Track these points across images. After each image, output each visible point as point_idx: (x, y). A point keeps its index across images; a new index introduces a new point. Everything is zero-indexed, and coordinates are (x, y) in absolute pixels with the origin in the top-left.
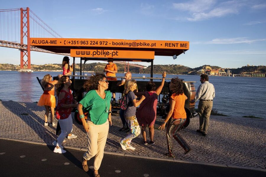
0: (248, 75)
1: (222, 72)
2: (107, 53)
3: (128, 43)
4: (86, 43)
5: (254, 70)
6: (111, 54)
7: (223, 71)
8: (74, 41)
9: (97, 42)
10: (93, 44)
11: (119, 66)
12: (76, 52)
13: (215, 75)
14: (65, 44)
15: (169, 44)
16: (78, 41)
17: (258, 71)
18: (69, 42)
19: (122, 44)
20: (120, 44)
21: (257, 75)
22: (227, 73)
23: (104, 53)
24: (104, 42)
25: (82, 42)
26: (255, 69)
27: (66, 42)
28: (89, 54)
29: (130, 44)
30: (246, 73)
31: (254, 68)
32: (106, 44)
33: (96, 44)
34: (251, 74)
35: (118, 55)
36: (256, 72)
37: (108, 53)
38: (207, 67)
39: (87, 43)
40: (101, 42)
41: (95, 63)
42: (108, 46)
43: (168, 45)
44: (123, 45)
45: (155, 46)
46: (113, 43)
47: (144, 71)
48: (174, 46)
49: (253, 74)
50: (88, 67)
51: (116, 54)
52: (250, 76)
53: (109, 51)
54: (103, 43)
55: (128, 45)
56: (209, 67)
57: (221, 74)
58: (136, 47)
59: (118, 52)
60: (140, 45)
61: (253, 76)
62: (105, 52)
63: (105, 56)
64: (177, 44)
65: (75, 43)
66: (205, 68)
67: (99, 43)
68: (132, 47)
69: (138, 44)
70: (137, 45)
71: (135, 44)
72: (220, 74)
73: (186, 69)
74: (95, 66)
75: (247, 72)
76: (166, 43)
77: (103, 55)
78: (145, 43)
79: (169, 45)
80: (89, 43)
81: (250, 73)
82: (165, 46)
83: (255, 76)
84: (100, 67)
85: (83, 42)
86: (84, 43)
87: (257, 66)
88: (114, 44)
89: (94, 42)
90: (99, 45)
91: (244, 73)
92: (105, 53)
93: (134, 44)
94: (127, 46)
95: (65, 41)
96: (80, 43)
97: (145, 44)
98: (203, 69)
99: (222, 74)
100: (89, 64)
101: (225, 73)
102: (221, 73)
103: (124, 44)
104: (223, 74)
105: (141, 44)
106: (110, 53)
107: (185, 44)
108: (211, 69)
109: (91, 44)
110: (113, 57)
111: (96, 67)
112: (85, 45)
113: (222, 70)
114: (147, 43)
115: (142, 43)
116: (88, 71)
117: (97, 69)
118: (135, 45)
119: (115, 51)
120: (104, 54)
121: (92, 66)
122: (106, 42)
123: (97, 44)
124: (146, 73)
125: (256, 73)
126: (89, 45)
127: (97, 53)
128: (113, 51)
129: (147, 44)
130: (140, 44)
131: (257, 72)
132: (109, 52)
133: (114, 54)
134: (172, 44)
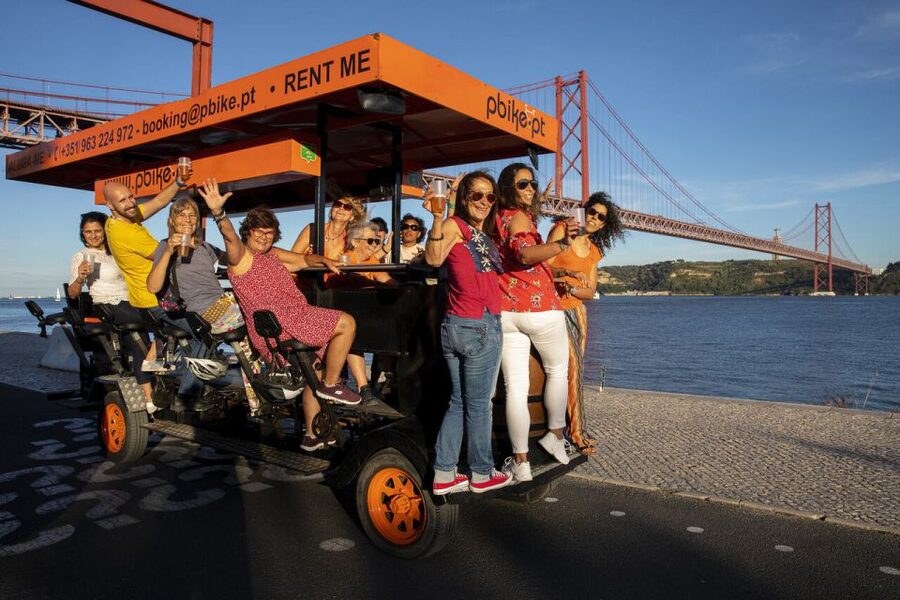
9: (112, 133)
10: (105, 144)
11: (762, 270)
14: (56, 159)
15: (300, 72)
19: (165, 122)
20: (159, 124)
24: (126, 127)
32: (129, 137)
40: (119, 133)
41: (669, 262)
43: (296, 84)
45: (253, 101)
46: (144, 126)
47: (873, 285)
48: (319, 81)
50: (643, 277)
54: (123, 133)
55: (178, 123)
58: (199, 125)
60: (210, 113)
62: (161, 170)
64: (328, 64)
67: (115, 136)
68: (188, 127)
69: (204, 111)
70: (201, 116)
71: (196, 110)
74: (670, 273)
76: (287, 77)
78: (223, 97)
79: (299, 80)
82: (286, 91)
84: (686, 274)
88: (146, 128)
92: (162, 174)
93: (194, 115)
96: (81, 148)
97: (224, 105)
100: (644, 267)
107: (360, 54)
109: (100, 145)
111: (674, 275)
116: (645, 290)
117: (678, 284)
120: (159, 179)
121: (659, 272)
123: (112, 140)
124: (884, 291)
127: (143, 179)
129: (228, 104)
130: (210, 106)
134: (307, 74)
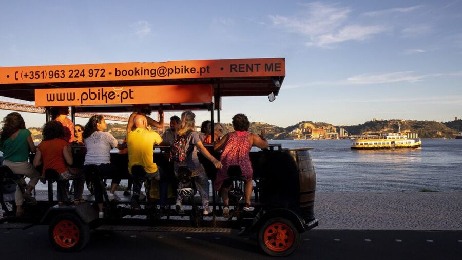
1: (332, 133)
2: (111, 94)
3: (148, 70)
4: (61, 74)
5: (383, 128)
6: (118, 95)
7: (334, 131)
8: (36, 73)
9: (83, 71)
10: (76, 76)
12: (47, 95)
13: (319, 137)
14: (16, 79)
15: (240, 65)
16: (43, 72)
17: (389, 129)
18: (26, 75)
19: (137, 72)
20: (131, 73)
22: (339, 134)
23: (105, 95)
24: (98, 70)
25: (51, 73)
26: (384, 125)
27: (18, 76)
28: (73, 98)
29: (153, 72)
30: (370, 132)
31: (383, 123)
32: (102, 76)
33: (81, 75)
35: (133, 98)
36: (386, 130)
37: (112, 96)
38: (306, 125)
39: (63, 76)
40: (91, 72)
42: (108, 78)
43: (237, 69)
44: (139, 74)
45: (208, 72)
46: (116, 71)
48: (252, 71)
51: (130, 95)
53: (114, 89)
54: (95, 72)
55: (148, 74)
56: (310, 125)
57: (329, 137)
58: (167, 77)
59: (133, 92)
60: (175, 73)
62: (106, 93)
63: (106, 102)
64: (257, 65)
65: (37, 76)
66: (303, 127)
67: (86, 73)
68: (157, 77)
69: (171, 71)
70: (169, 73)
71: (164, 70)
72: (327, 136)
73: (272, 129)
75: (373, 130)
76: (231, 65)
77: (102, 99)
78: (185, 67)
79: (240, 68)
80: (67, 74)
81: (377, 132)
82: (231, 71)
85: (53, 74)
86: (57, 76)
87: (388, 120)
88: (118, 73)
89: (77, 72)
90: (87, 79)
91: (368, 132)
92: (107, 95)
93: (161, 72)
94: (148, 77)
95: (17, 73)
96: (48, 75)
97: (186, 70)
98: (300, 129)
99: (331, 135)
101: (336, 134)
102: (329, 135)
103: (140, 72)
104: (333, 136)
105: (177, 71)
106: (116, 94)
107: (276, 64)
108: (313, 127)
109: (70, 77)
110: (123, 103)
112: (59, 80)
113: (331, 128)
114: (189, 66)
115: (178, 69)
118: (163, 73)
119: (127, 89)
120: (104, 97)
122: (103, 71)
123: (84, 75)
126: (67, 79)
127: (89, 96)
128: (122, 89)
129: (189, 70)
130: (175, 69)
132: (114, 93)
133: (124, 95)
134: (245, 67)
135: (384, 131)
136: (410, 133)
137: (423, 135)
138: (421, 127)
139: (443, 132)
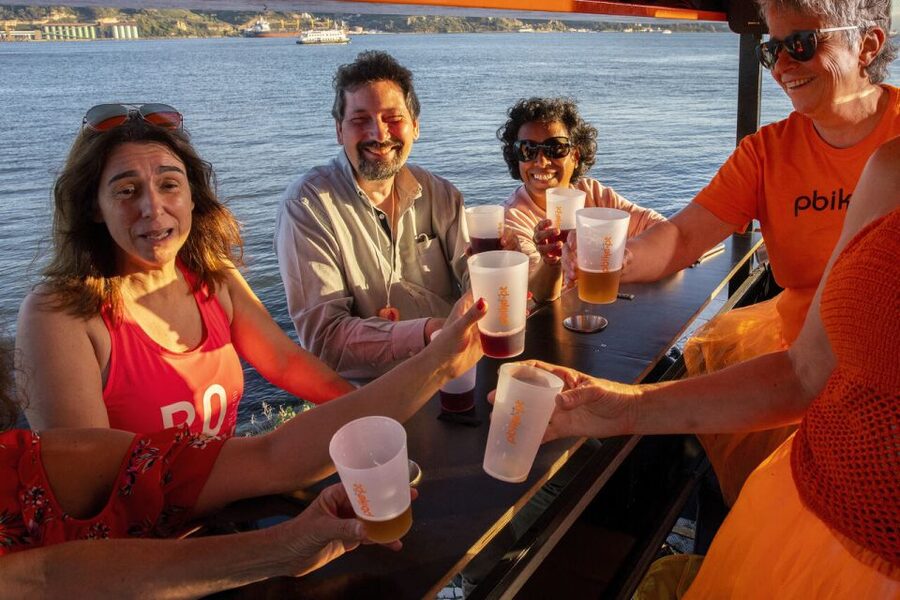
0: (29, 34)
5: (49, 12)
17: (64, 15)
21: (64, 33)
30: (14, 23)
34: (42, 29)
36: (56, 17)
49: (47, 29)
52: (39, 38)
61: (51, 36)
75: (21, 18)
81: (35, 23)
83: (58, 37)
91: (8, 23)
125: (60, 21)
131: (64, 20)
135: (54, 22)
136: (118, 25)
137: (149, 31)
138: (140, 12)
139: (189, 24)
